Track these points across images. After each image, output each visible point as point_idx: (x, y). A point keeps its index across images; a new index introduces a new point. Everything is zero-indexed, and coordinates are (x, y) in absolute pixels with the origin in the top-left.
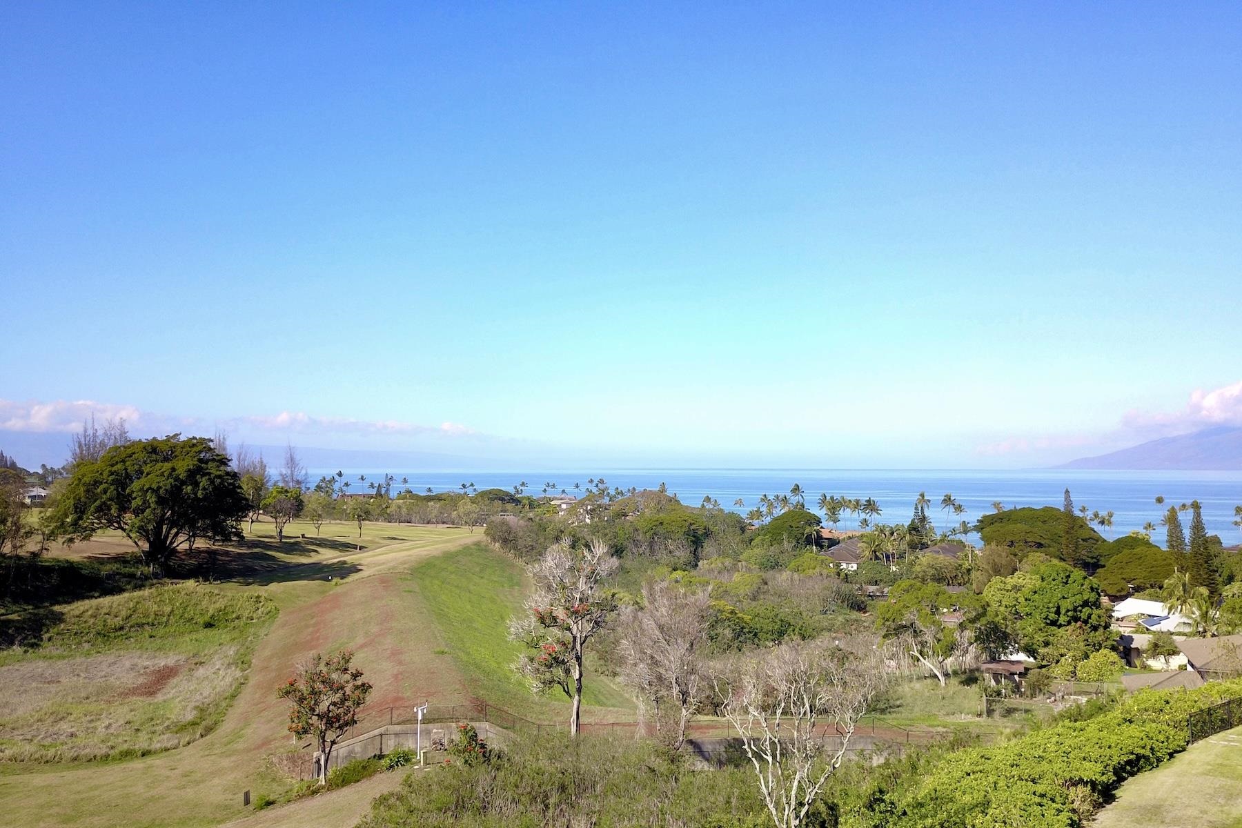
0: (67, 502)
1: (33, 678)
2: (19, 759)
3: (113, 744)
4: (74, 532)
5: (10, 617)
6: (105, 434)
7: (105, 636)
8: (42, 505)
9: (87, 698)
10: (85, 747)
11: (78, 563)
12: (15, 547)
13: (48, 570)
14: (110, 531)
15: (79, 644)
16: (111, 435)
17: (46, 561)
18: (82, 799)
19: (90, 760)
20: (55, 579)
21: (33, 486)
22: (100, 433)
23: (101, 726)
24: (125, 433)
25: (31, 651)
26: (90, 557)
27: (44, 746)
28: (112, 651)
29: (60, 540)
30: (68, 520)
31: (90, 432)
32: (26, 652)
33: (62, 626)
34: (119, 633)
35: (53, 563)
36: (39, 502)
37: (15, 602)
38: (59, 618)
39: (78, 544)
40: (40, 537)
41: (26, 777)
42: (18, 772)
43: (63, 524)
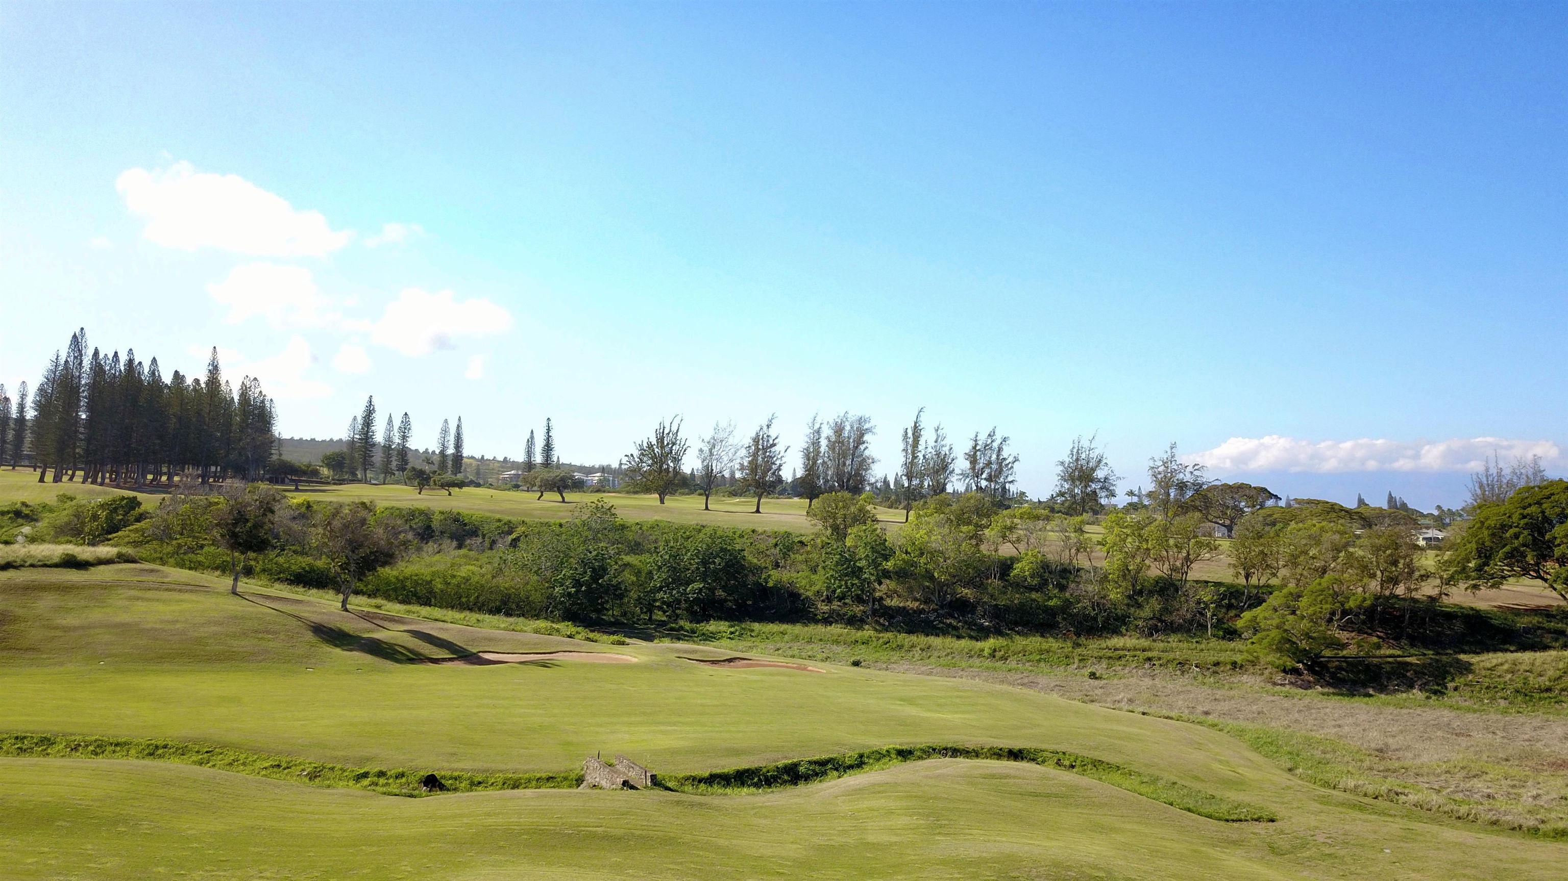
0: (1469, 546)
1: (1438, 726)
2: (1425, 807)
3: (1544, 818)
4: (1479, 578)
5: (1408, 659)
6: (1514, 473)
7: (1526, 695)
8: (1439, 549)
9: (1507, 760)
10: (1506, 813)
11: (1487, 612)
12: (1409, 590)
13: (1450, 616)
14: (1526, 580)
15: (1493, 699)
16: (1521, 474)
17: (1446, 607)
18: (1505, 869)
19: (1514, 829)
20: (1458, 627)
21: (1428, 528)
22: (1507, 471)
23: (1527, 795)
24: (1541, 471)
25: (1434, 697)
26: (1500, 607)
27: (1455, 801)
28: (1537, 713)
29: (1462, 585)
30: (1470, 565)
31: (1493, 471)
32: (1428, 698)
33: (1470, 677)
34: (1546, 695)
35: (1455, 610)
36: (1434, 544)
37: (1413, 645)
38: (1467, 668)
39: (1484, 591)
40: (1438, 581)
41: (1435, 828)
42: (1425, 821)
43: (1464, 569)
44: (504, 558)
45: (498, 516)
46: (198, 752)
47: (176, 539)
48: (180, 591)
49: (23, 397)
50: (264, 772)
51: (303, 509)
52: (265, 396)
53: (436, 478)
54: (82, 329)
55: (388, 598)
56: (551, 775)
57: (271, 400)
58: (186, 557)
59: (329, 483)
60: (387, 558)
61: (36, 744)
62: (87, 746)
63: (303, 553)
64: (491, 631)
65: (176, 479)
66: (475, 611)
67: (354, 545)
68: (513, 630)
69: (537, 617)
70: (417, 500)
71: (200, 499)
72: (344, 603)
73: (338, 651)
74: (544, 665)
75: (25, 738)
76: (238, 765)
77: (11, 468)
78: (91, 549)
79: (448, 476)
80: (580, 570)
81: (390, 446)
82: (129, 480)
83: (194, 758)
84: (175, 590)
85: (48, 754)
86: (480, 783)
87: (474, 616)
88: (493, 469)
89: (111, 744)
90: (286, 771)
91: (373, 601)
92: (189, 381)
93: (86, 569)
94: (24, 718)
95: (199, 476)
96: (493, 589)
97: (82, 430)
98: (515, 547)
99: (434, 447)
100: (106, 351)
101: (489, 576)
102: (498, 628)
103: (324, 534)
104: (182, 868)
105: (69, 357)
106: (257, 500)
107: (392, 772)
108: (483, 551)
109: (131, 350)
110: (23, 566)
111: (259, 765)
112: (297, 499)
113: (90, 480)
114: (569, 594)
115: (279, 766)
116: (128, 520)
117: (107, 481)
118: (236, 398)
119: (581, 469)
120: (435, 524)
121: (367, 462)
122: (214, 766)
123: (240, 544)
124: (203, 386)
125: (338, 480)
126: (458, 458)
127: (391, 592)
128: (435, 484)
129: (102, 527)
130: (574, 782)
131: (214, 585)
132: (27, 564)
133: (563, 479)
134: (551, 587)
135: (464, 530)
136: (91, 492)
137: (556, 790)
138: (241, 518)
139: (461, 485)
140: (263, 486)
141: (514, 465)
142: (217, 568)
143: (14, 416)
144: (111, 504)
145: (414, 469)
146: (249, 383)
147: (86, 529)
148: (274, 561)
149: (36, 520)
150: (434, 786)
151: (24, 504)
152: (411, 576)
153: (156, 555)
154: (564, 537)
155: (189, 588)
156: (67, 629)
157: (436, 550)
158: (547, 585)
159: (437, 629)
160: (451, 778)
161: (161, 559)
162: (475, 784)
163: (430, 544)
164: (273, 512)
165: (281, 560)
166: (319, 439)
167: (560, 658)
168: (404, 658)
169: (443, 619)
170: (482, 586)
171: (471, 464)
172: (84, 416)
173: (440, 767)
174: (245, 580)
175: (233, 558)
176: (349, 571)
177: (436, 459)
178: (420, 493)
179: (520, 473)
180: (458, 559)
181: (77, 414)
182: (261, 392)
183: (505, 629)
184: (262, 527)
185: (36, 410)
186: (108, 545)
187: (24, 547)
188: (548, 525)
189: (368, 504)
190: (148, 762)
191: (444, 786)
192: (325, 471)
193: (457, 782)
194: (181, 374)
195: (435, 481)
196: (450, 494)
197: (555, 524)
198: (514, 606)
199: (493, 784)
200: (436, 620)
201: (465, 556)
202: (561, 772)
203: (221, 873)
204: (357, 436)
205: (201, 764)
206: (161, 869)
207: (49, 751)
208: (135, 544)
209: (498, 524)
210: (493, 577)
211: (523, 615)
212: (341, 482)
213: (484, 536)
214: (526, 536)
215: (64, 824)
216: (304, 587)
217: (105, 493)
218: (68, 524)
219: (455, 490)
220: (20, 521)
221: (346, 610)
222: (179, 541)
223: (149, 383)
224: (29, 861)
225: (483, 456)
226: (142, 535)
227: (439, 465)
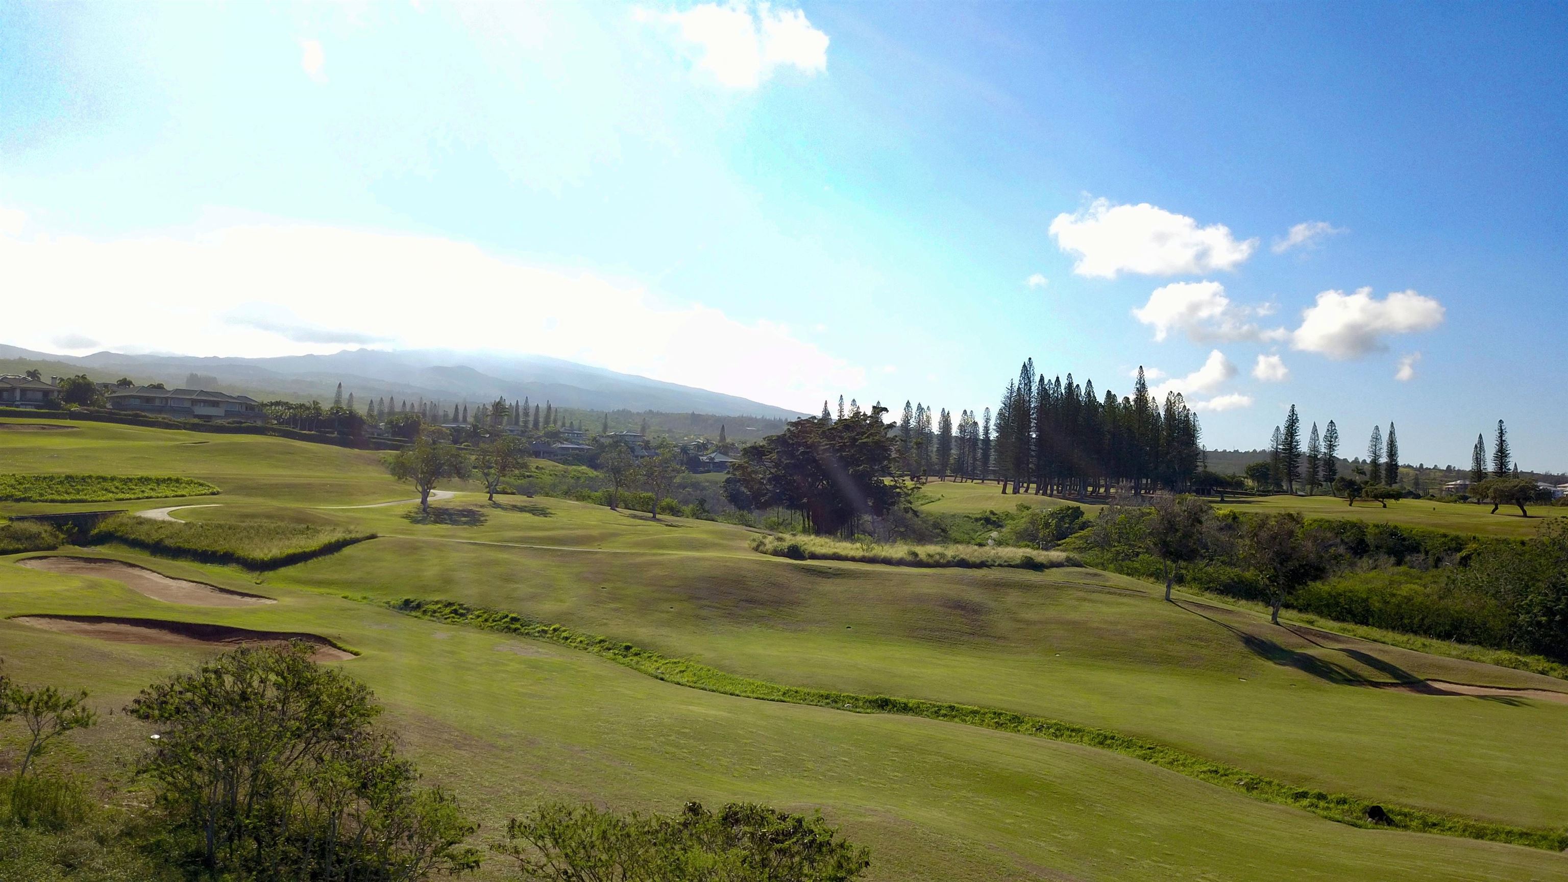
44: (1453, 578)
45: (1442, 531)
46: (1141, 747)
47: (1115, 546)
48: (1120, 594)
49: (987, 420)
50: (1202, 776)
51: (1230, 520)
52: (1189, 410)
53: (1368, 488)
54: (1030, 359)
55: (1321, 614)
56: (1525, 830)
57: (1195, 414)
58: (1124, 564)
59: (1254, 495)
60: (1318, 572)
61: (1010, 720)
62: (1049, 728)
63: (1231, 564)
64: (1440, 658)
65: (1112, 490)
66: (1420, 635)
67: (1283, 557)
68: (1468, 659)
69: (1498, 646)
70: (1348, 512)
71: (1134, 509)
72: (1275, 616)
73: (1270, 664)
74: (1510, 702)
75: (1001, 714)
76: (1178, 765)
77: (981, 481)
78: (1046, 553)
79: (1382, 486)
80: (1552, 596)
81: (1316, 456)
82: (1073, 492)
83: (1137, 752)
84: (1115, 593)
85: (1019, 731)
86: (1434, 825)
87: (1419, 640)
88: (1434, 479)
89: (1068, 729)
90: (1224, 778)
91: (1305, 616)
92: (1120, 400)
93: (1042, 571)
94: (999, 697)
95: (1132, 488)
96: (1441, 612)
97: (1033, 447)
98: (1465, 566)
99: (1365, 456)
100: (1050, 377)
101: (1435, 597)
102: (1449, 655)
103: (1251, 545)
104: (1132, 854)
105: (1020, 384)
106: (1185, 511)
107: (1333, 796)
108: (1427, 569)
109: (1070, 374)
110: (994, 566)
111: (1197, 768)
112: (1224, 510)
113: (1041, 492)
114: (1539, 623)
115: (1216, 772)
116: (1074, 528)
117: (1055, 492)
118: (1162, 414)
119: (1547, 478)
120: (1370, 539)
121: (1292, 474)
122: (1156, 762)
123: (1171, 553)
124: (1132, 403)
125: (1263, 492)
126: (1392, 466)
127: (1323, 608)
128: (1368, 496)
129: (1053, 534)
130: (1556, 844)
131: (1150, 591)
132: (996, 564)
133: (1523, 490)
134: (1514, 614)
135: (1403, 545)
136: (1042, 503)
137: (1532, 849)
138: (1171, 527)
139: (1397, 496)
140: (1191, 498)
141: (1460, 474)
142: (1151, 575)
143: (981, 438)
144: (1059, 514)
145: (1343, 479)
146: (1173, 398)
147: (1041, 535)
148: (1204, 571)
149: (1001, 526)
150: (1381, 819)
151: (992, 513)
152: (1345, 592)
153: (1097, 561)
154: (1527, 556)
155: (1128, 592)
156: (1028, 623)
157: (1371, 566)
158: (1508, 611)
159: (1376, 650)
160: (1400, 814)
161: (1103, 564)
162: (1427, 826)
163: (1365, 559)
164: (1200, 522)
165: (1210, 569)
166: (1242, 450)
167: (1530, 697)
168: (1340, 678)
169: (1383, 640)
170: (1427, 607)
171: (1408, 474)
172: (1034, 436)
173: (1389, 801)
174: (1177, 588)
175: (1166, 566)
176: (1278, 584)
177: (1368, 469)
178: (1350, 505)
179: (1467, 483)
180: (1398, 577)
181: (1029, 434)
182: (1185, 406)
183: (1458, 657)
184: (1191, 537)
185: (998, 432)
186: (1058, 550)
187: (993, 549)
188: (1506, 542)
189: (1295, 515)
190: (1098, 750)
191: (1392, 820)
192: (1250, 483)
193: (1408, 819)
194: (1113, 393)
195: (1367, 492)
196: (1385, 506)
197: (1515, 542)
198: (1467, 632)
199: (1450, 828)
200: (1375, 641)
201: (1406, 574)
202: (1539, 829)
203: (1167, 866)
204: (1281, 447)
205: (1144, 759)
206: (1113, 851)
207: (1019, 728)
208: (1080, 550)
209: (1443, 539)
210: (1440, 598)
211: (1480, 643)
212: (1266, 493)
213: (1427, 553)
214: (1479, 554)
215: (1033, 794)
216: (1233, 598)
217: (1055, 504)
218: (1026, 530)
219: (1391, 502)
220: (990, 526)
221: (1277, 624)
222: (1118, 549)
223: (1086, 403)
224: (1007, 821)
225: (1421, 465)
226: (1086, 542)
227: (1371, 475)
